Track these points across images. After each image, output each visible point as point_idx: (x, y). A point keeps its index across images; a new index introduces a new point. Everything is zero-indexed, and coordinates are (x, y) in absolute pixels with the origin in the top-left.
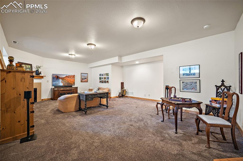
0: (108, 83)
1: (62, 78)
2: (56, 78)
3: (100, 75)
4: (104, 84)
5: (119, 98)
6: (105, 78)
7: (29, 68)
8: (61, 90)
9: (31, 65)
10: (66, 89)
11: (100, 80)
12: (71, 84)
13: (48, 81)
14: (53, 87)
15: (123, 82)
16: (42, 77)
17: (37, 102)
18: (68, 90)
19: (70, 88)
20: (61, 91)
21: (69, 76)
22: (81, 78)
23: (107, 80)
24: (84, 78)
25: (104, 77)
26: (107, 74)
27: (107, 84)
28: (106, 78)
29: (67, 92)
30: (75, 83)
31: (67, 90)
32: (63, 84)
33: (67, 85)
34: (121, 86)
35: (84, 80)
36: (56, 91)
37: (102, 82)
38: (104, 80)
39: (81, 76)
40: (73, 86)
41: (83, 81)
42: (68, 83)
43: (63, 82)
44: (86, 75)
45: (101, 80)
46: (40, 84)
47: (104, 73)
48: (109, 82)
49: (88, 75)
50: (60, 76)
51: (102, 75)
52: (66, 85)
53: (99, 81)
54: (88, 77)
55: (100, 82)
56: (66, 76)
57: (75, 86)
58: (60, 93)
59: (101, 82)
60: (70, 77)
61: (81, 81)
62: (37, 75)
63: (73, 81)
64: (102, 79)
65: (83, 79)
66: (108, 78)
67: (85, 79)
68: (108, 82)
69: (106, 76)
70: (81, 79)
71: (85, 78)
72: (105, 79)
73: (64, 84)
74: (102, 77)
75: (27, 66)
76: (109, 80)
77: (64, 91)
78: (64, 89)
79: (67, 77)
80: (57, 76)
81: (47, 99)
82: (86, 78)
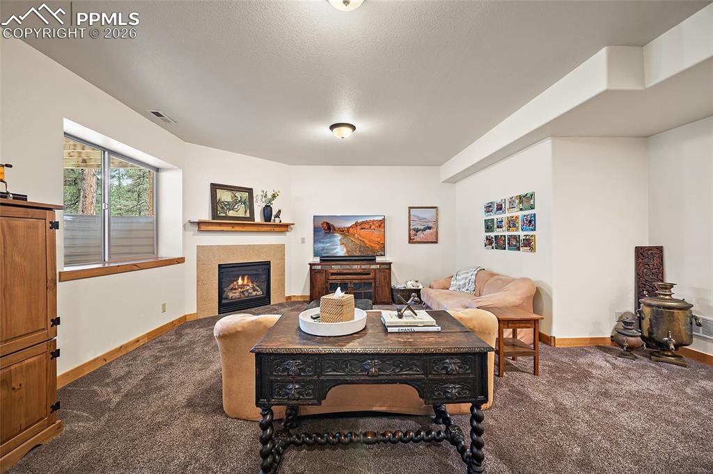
0: (532, 249)
1: (342, 231)
2: (325, 228)
3: (488, 208)
4: (508, 253)
5: (620, 362)
6: (512, 223)
7: (243, 199)
8: (333, 271)
9: (250, 191)
10: (348, 267)
11: (488, 234)
12: (373, 250)
13: (303, 241)
14: (317, 260)
15: (660, 249)
16: (285, 227)
17: (272, 303)
18: (356, 271)
19: (363, 267)
20: (332, 274)
21: (366, 222)
22: (410, 225)
23: (522, 234)
24: (422, 227)
25: (504, 216)
26: (526, 200)
27: (523, 253)
28: (520, 221)
29: (354, 281)
30: (384, 247)
31: (351, 271)
32: (345, 250)
33: (359, 254)
34: (638, 275)
35: (421, 236)
36: (318, 275)
37: (496, 243)
38: (507, 234)
39: (409, 217)
40: (379, 259)
41: (419, 240)
42: (360, 246)
43: (345, 242)
44: (429, 215)
45: (492, 234)
46: (281, 249)
47: (507, 197)
48: (539, 243)
49: (437, 214)
50: (337, 224)
51: (500, 208)
52: (356, 252)
53: (483, 240)
54: (436, 222)
55: (489, 241)
56: (356, 224)
57: (387, 259)
58: (331, 282)
59: (491, 244)
60: (367, 226)
61: (410, 239)
62: (266, 221)
63: (379, 239)
64: (498, 227)
65: (417, 230)
66: (530, 222)
67: (424, 230)
68: (529, 243)
69: (516, 213)
70: (410, 230)
71: (427, 224)
72: (514, 225)
73: (348, 251)
74: (496, 217)
75: (238, 195)
76: (539, 235)
77: (342, 277)
78: (343, 267)
79: (359, 227)
80: (328, 224)
81: (302, 296)
82: (430, 228)
